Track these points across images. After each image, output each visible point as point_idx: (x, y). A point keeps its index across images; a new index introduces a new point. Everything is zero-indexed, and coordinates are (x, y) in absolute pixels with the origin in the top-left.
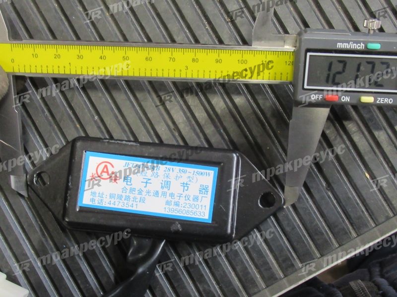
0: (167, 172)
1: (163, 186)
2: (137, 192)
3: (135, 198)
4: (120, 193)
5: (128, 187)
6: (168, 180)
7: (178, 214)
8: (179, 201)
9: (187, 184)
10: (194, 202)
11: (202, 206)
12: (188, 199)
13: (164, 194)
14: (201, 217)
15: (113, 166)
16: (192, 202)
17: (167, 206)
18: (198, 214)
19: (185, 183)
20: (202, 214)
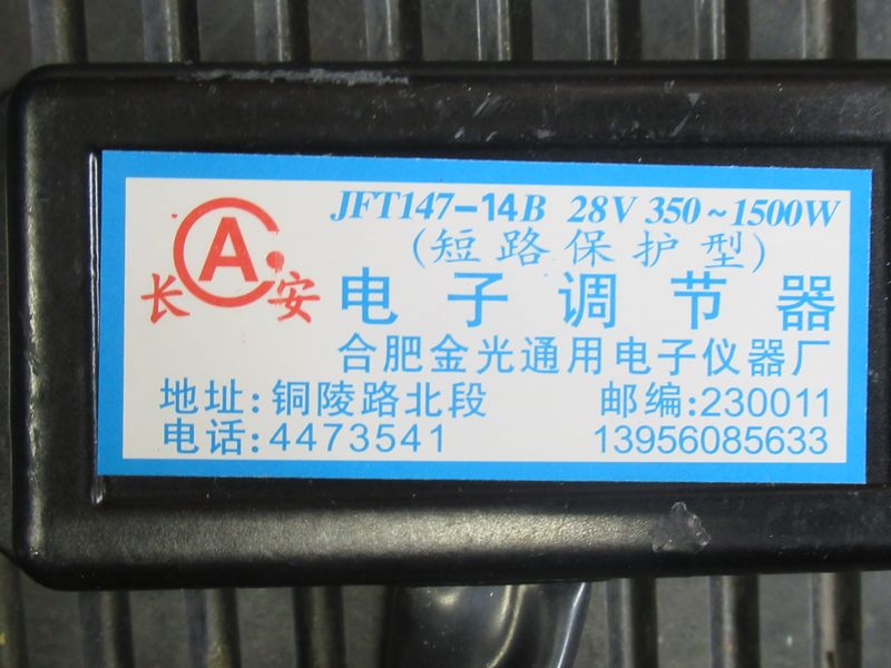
0: (586, 226)
1: (575, 304)
2: (428, 359)
3: (423, 395)
4: (335, 375)
5: (376, 335)
6: (601, 268)
7: (678, 457)
8: (675, 381)
9: (707, 281)
10: (759, 381)
11: (805, 393)
12: (726, 364)
13: (587, 353)
14: (807, 458)
15: (270, 225)
16: (746, 381)
17: (612, 420)
18: (789, 440)
19: (699, 275)
20: (811, 440)
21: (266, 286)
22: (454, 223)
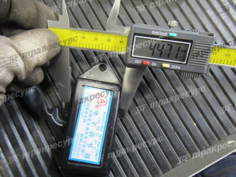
0: (99, 135)
1: (92, 133)
2: (89, 118)
3: (86, 117)
4: (89, 109)
5: (92, 113)
6: (95, 136)
7: (75, 140)
8: (82, 142)
9: (91, 146)
11: (79, 154)
12: (83, 147)
13: (87, 133)
14: (72, 154)
15: (104, 105)
16: (81, 148)
17: (80, 135)
18: (74, 152)
19: (92, 145)
20: (74, 154)
21: (99, 104)
22: (101, 122)
